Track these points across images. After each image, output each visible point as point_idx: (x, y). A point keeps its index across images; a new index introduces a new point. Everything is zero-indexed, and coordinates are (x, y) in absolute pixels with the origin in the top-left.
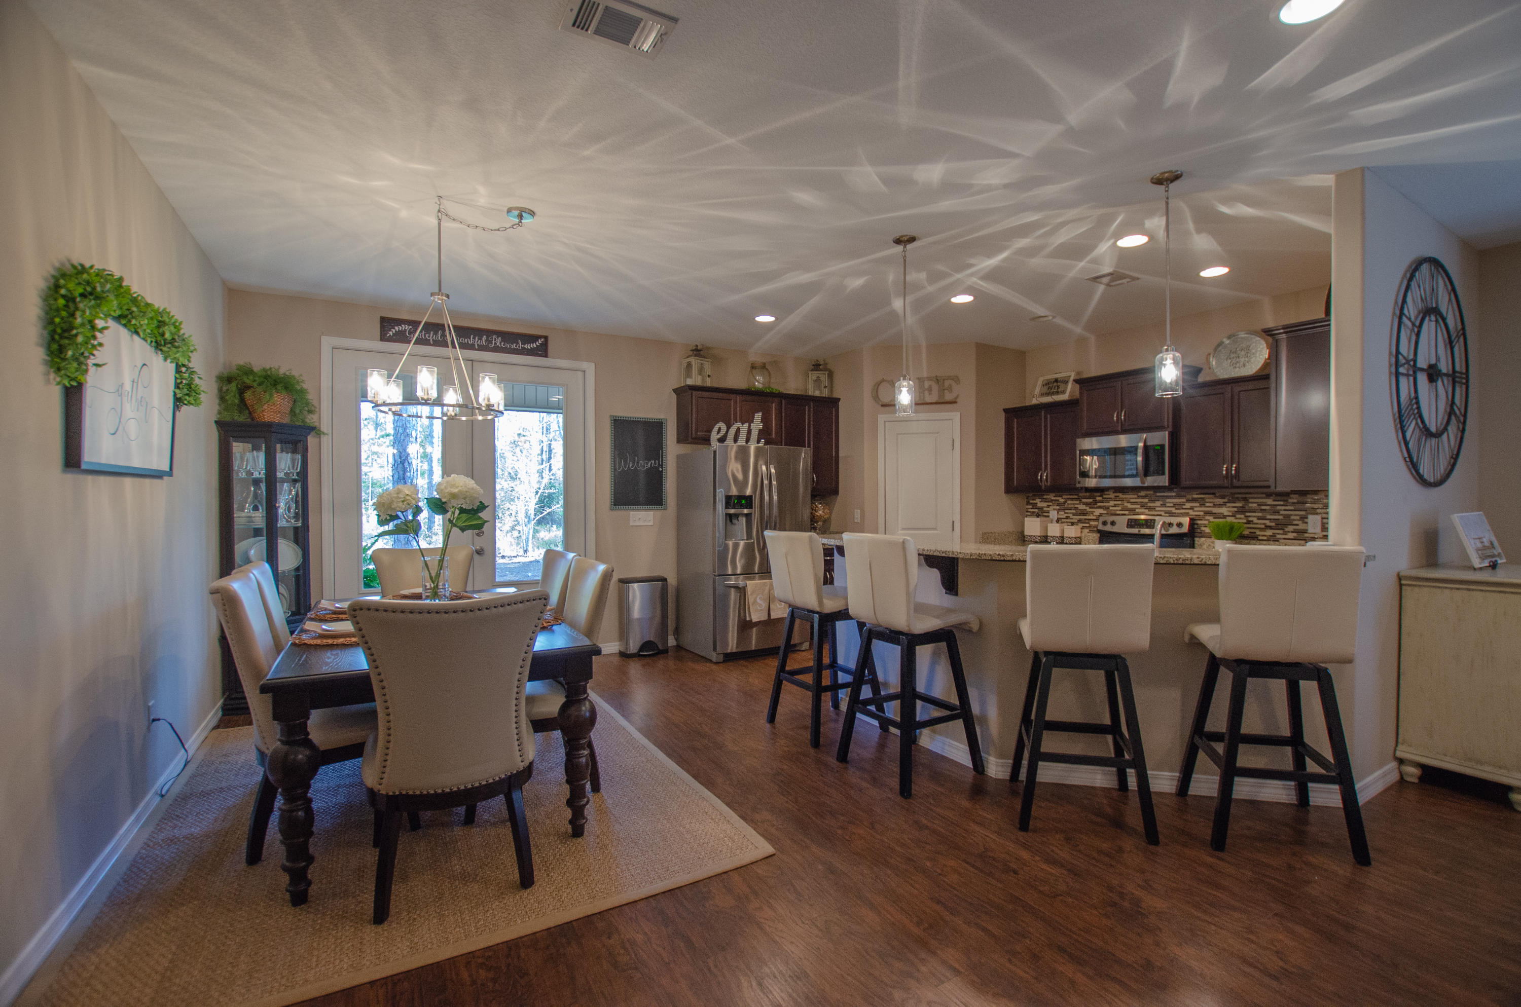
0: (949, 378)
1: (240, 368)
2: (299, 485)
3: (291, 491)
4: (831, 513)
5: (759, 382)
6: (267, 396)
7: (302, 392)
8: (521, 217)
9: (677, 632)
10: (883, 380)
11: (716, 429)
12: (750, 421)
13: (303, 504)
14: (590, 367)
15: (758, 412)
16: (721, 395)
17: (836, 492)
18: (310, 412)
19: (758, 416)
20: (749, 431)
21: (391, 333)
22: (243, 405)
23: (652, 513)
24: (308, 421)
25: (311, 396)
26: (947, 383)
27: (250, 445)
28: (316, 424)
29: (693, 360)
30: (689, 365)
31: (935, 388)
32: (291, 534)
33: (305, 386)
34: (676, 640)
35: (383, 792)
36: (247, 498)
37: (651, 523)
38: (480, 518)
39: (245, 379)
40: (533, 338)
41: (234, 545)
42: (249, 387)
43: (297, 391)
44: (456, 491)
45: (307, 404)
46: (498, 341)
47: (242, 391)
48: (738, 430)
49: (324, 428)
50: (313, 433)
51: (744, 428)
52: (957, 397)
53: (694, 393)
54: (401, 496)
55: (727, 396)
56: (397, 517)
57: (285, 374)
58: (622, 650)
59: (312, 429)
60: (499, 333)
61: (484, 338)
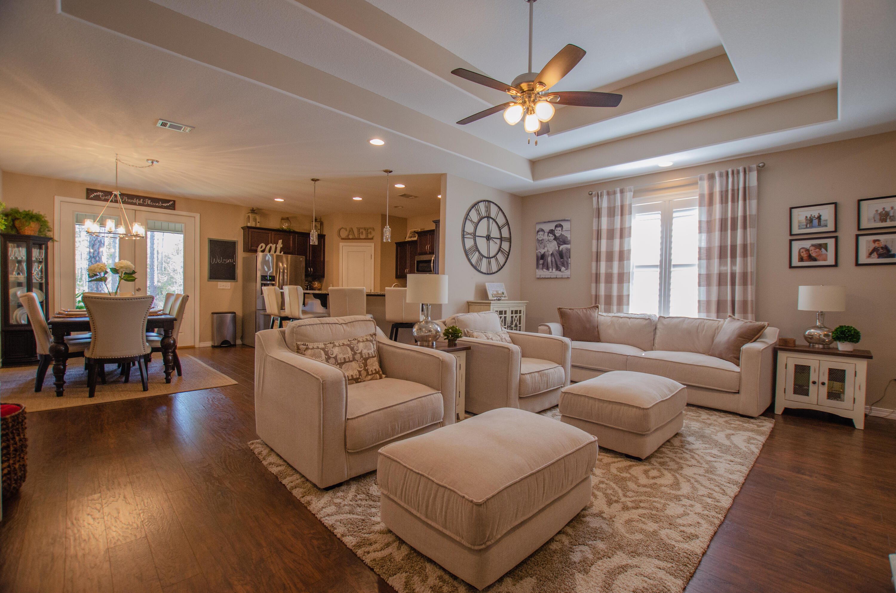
0: (370, 228)
1: (12, 210)
2: (43, 264)
3: (39, 267)
4: (321, 286)
5: (285, 226)
6: (27, 224)
7: (45, 222)
8: (152, 163)
9: (242, 338)
10: (342, 228)
11: (260, 246)
12: (277, 243)
13: (46, 272)
14: (198, 216)
15: (280, 239)
16: (264, 231)
17: (323, 276)
18: (49, 231)
19: (280, 241)
20: (276, 248)
21: (92, 196)
22: (13, 226)
23: (230, 283)
24: (47, 235)
25: (50, 224)
26: (369, 231)
27: (16, 245)
28: (52, 237)
29: (250, 215)
30: (249, 217)
31: (364, 232)
32: (38, 286)
33: (46, 219)
34: (242, 341)
35: (93, 358)
36: (14, 269)
37: (229, 288)
38: (133, 277)
39: (16, 215)
40: (168, 201)
41: (9, 290)
42: (18, 219)
43: (43, 221)
44: (122, 265)
45: (48, 227)
46: (149, 202)
47: (14, 220)
48: (271, 247)
49: (56, 238)
50: (51, 241)
51: (273, 246)
52: (373, 237)
53: (250, 230)
54: (99, 267)
55: (266, 231)
56: (97, 275)
57: (36, 213)
58: (213, 345)
59: (51, 239)
60: (149, 198)
61: (142, 200)
